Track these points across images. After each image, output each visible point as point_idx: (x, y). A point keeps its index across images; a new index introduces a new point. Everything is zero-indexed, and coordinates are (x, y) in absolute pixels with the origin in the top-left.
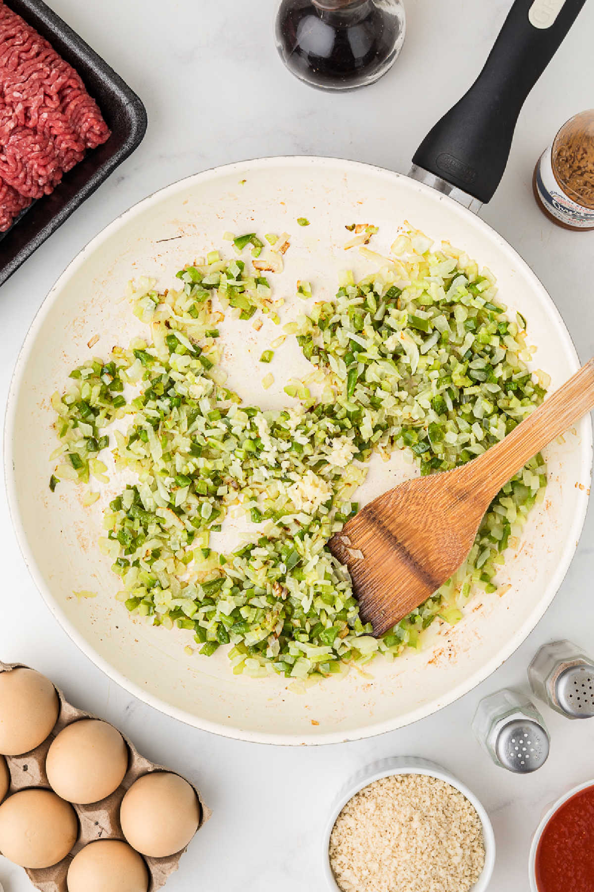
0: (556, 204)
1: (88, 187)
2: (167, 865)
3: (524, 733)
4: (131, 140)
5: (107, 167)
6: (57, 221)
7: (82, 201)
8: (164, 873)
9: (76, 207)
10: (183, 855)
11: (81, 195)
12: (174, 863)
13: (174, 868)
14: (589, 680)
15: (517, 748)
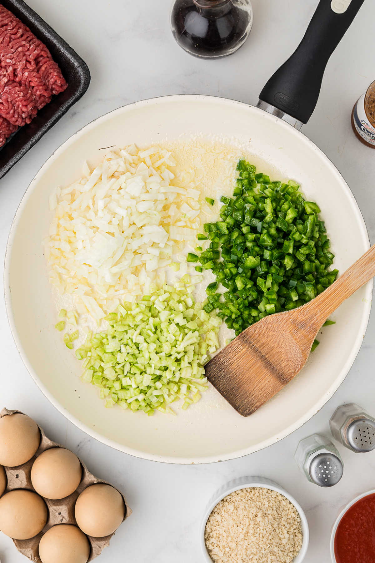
0: (364, 128)
1: (53, 119)
2: (102, 543)
3: (327, 462)
4: (80, 90)
5: (65, 106)
6: (34, 140)
7: (49, 128)
8: (101, 548)
9: (46, 132)
10: (113, 536)
11: (49, 124)
12: (106, 542)
13: (107, 545)
14: (368, 428)
15: (322, 471)
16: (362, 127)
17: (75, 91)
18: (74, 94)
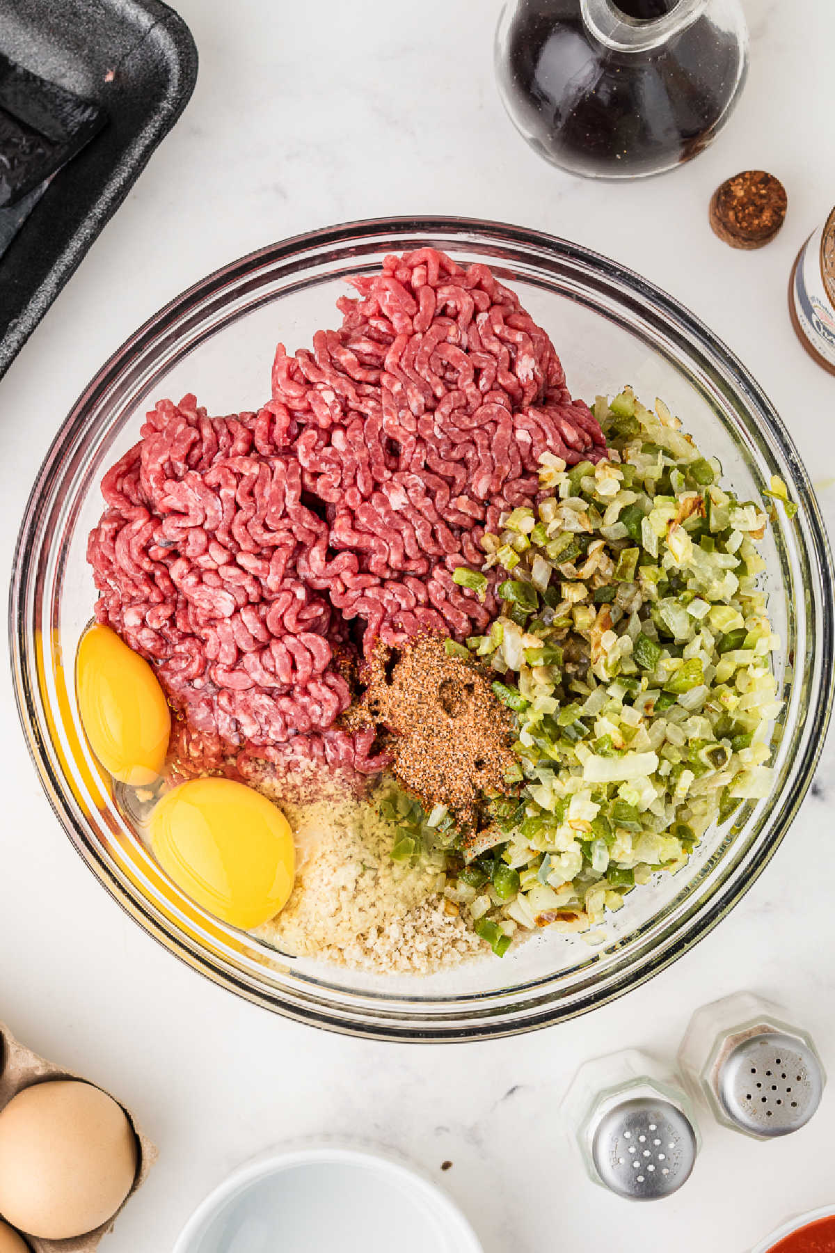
0: (817, 322)
1: (108, 194)
3: (650, 1124)
5: (137, 151)
7: (102, 223)
9: (94, 237)
14: (778, 1061)
15: (632, 1150)
16: (814, 318)
17: (159, 101)
18: (156, 110)
